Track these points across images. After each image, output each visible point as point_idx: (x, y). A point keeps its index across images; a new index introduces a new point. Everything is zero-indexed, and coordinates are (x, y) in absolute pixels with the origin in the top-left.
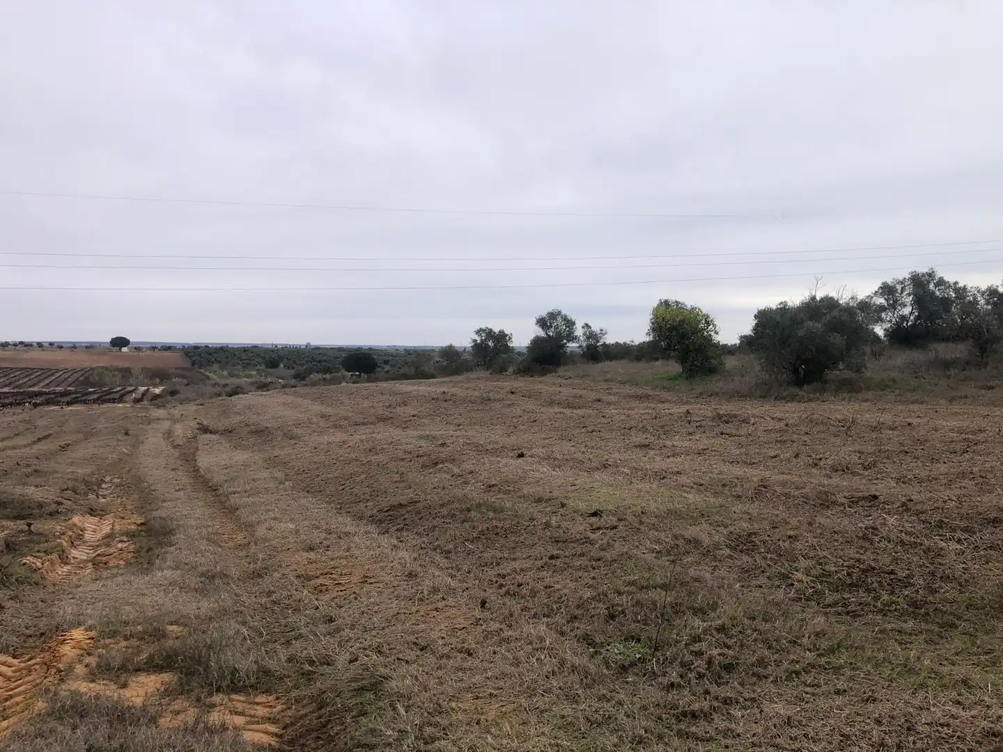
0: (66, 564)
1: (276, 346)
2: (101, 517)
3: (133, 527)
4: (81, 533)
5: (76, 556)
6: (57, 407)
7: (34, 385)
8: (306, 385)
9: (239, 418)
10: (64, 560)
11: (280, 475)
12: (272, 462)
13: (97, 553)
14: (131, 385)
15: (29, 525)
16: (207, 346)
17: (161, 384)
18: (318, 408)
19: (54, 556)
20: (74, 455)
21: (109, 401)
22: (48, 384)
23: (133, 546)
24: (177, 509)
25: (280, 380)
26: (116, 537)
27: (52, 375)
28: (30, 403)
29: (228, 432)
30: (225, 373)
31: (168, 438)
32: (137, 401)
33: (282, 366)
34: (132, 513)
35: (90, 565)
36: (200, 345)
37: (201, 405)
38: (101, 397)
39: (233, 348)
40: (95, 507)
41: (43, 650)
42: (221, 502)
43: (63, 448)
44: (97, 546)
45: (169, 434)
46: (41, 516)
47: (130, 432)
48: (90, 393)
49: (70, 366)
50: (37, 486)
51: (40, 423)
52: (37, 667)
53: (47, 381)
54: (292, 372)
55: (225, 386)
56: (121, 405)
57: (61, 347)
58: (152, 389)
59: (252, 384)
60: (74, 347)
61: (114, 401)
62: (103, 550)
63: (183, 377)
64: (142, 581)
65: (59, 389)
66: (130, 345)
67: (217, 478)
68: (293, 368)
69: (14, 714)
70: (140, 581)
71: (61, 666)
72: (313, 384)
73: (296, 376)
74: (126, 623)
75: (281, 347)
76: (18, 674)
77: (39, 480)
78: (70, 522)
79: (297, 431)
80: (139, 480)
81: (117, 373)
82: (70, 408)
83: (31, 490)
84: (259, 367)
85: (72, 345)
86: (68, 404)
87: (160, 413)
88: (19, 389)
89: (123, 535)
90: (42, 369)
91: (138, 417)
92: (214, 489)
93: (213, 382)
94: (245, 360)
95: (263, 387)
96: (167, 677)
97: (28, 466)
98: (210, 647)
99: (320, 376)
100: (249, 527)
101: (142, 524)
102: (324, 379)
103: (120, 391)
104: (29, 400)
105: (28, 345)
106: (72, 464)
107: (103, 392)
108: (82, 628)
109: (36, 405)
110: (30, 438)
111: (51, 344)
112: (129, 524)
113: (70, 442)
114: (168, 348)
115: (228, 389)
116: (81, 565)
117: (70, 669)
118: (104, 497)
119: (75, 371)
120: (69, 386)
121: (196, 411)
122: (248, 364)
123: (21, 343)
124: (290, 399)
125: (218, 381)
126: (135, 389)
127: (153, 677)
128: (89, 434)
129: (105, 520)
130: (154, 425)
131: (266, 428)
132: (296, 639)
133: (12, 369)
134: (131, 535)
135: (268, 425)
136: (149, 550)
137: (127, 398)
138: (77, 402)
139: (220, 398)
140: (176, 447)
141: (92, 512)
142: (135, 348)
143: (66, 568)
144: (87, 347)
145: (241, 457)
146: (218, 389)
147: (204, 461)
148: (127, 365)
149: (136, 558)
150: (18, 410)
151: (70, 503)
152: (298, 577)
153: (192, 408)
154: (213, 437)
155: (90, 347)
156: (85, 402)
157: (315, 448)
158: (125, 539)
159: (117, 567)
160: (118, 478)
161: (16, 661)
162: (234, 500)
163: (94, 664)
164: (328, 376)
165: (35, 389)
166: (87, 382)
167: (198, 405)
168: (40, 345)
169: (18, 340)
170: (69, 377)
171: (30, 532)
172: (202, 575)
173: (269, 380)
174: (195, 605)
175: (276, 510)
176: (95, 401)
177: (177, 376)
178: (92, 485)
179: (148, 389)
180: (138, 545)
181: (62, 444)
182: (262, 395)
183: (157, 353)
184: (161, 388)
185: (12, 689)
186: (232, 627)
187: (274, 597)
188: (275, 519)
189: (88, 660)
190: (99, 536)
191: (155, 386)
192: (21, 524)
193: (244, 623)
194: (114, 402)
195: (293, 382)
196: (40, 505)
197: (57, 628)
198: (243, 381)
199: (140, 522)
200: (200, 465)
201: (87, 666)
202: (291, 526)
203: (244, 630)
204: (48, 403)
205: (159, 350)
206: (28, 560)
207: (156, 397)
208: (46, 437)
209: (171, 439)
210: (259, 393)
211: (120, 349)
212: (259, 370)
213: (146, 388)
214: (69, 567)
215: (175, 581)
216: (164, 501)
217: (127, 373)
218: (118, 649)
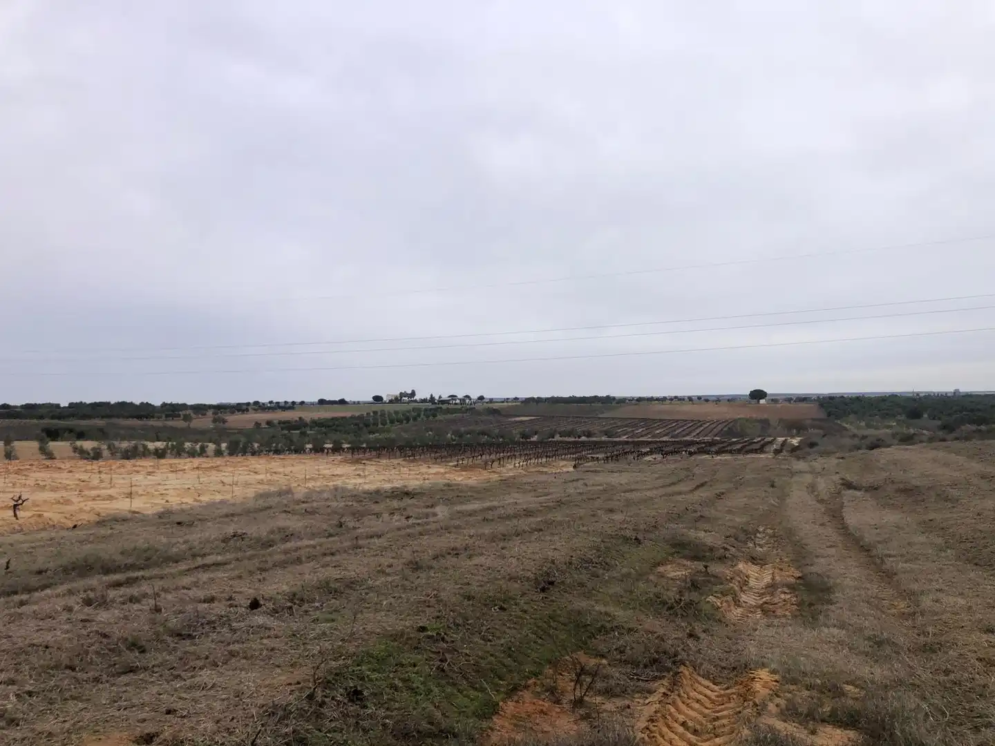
0: (739, 606)
1: (918, 395)
2: (762, 565)
3: (792, 580)
4: (747, 579)
5: (746, 601)
6: (707, 456)
7: (688, 435)
8: (957, 439)
9: (884, 475)
10: (737, 603)
11: (940, 541)
12: (928, 527)
13: (764, 599)
14: (770, 436)
15: (706, 567)
16: (843, 397)
17: (798, 435)
18: (976, 466)
19: (729, 598)
20: (730, 504)
21: (751, 451)
22: (698, 434)
23: (795, 599)
24: (831, 567)
25: (925, 432)
26: (778, 588)
27: (701, 426)
28: (686, 451)
29: (873, 489)
30: (863, 424)
31: (813, 492)
32: (777, 452)
33: (925, 416)
34: (789, 566)
35: (759, 611)
36: (835, 396)
37: (842, 458)
38: (744, 447)
39: (870, 399)
40: (754, 555)
41: (736, 683)
42: (875, 564)
43: (719, 496)
44: (763, 594)
45: (812, 488)
46: (713, 559)
47: (776, 484)
48: (734, 443)
49: (715, 418)
50: (705, 531)
51: (697, 471)
52: (735, 696)
53: (698, 431)
54: (939, 423)
55: (864, 437)
56: (762, 456)
57: (707, 401)
58: (789, 440)
59: (894, 436)
60: (718, 400)
61: (755, 451)
62: (767, 598)
63: (820, 428)
64: (811, 635)
65: (707, 439)
66: (767, 398)
67: (869, 538)
68: (939, 419)
69: (723, 734)
70: (809, 635)
71: (757, 701)
72: (967, 439)
73: (944, 427)
74: (805, 674)
75: (924, 394)
76: (720, 699)
77: (707, 526)
78: (736, 568)
79: (954, 493)
80: (790, 532)
81: (757, 424)
82: (719, 458)
83: (702, 534)
84: (899, 417)
85: (715, 398)
86: (718, 453)
87: (801, 465)
88: (676, 438)
89: (783, 586)
90: (692, 421)
91: (781, 469)
92: (866, 549)
93: (851, 434)
94: (883, 410)
95: (907, 440)
96: (852, 734)
97: (696, 511)
98: (892, 716)
99: (974, 427)
100: (911, 595)
101: (799, 577)
102: (980, 431)
103: (760, 441)
104: (685, 449)
105: (680, 399)
106: (729, 512)
107: (746, 442)
108: (767, 670)
109: (691, 454)
110: (692, 485)
111: (699, 398)
112: (788, 576)
113: (723, 491)
114: (803, 399)
115: (868, 442)
116: (752, 610)
117: (765, 706)
118: (761, 546)
119: (719, 422)
120: (715, 436)
121: (838, 464)
122: (887, 414)
123: (676, 397)
124: (941, 454)
125: (856, 431)
126: (773, 440)
127: (838, 731)
128: (739, 485)
129: (765, 570)
130: (796, 478)
131: (916, 487)
132: (986, 727)
133: (670, 420)
134: (792, 588)
135: (918, 484)
136: (811, 605)
137: (767, 449)
138: (723, 452)
139: (860, 451)
140: (821, 501)
141: (753, 560)
142: (772, 400)
143: (739, 610)
144: (728, 400)
145: (891, 517)
146: (856, 441)
147: (852, 518)
148: (765, 416)
149: (799, 610)
150: (677, 457)
151: (734, 549)
152: (980, 660)
153: (833, 461)
154: (858, 493)
155: (732, 400)
156: (730, 452)
157: (979, 515)
158: (786, 590)
159: (785, 616)
160: (771, 529)
161: (716, 688)
162: (889, 563)
163: (783, 706)
164: (983, 427)
165: (688, 438)
166: (731, 433)
167: (838, 458)
168: (690, 399)
169: (673, 395)
170: (714, 428)
171: (707, 574)
172: (869, 639)
173: (912, 431)
174: (868, 668)
175: (941, 581)
176: (739, 451)
177: (814, 427)
178: (748, 534)
179: (786, 440)
180: (799, 598)
181: (717, 492)
182: (907, 449)
183: (792, 405)
184: (799, 439)
185: (718, 712)
186: (912, 701)
187: (952, 676)
188: (940, 590)
189: (778, 700)
190: (762, 584)
191: (793, 437)
192: (700, 566)
193: (924, 698)
194: (757, 453)
195: (941, 434)
196: (711, 549)
197: (746, 666)
198: (883, 432)
199: (798, 575)
200: (848, 522)
201: (777, 706)
202: (961, 601)
203: (925, 706)
204: (701, 451)
205: (795, 401)
206: (711, 598)
207: (794, 449)
208: (702, 485)
209: (816, 493)
210: (902, 447)
211: (758, 402)
212: (900, 420)
213: (783, 439)
214: (741, 610)
215: (843, 641)
216: (817, 557)
217: (765, 423)
218: (802, 696)
